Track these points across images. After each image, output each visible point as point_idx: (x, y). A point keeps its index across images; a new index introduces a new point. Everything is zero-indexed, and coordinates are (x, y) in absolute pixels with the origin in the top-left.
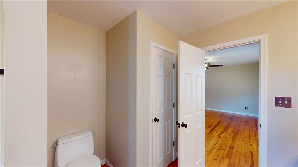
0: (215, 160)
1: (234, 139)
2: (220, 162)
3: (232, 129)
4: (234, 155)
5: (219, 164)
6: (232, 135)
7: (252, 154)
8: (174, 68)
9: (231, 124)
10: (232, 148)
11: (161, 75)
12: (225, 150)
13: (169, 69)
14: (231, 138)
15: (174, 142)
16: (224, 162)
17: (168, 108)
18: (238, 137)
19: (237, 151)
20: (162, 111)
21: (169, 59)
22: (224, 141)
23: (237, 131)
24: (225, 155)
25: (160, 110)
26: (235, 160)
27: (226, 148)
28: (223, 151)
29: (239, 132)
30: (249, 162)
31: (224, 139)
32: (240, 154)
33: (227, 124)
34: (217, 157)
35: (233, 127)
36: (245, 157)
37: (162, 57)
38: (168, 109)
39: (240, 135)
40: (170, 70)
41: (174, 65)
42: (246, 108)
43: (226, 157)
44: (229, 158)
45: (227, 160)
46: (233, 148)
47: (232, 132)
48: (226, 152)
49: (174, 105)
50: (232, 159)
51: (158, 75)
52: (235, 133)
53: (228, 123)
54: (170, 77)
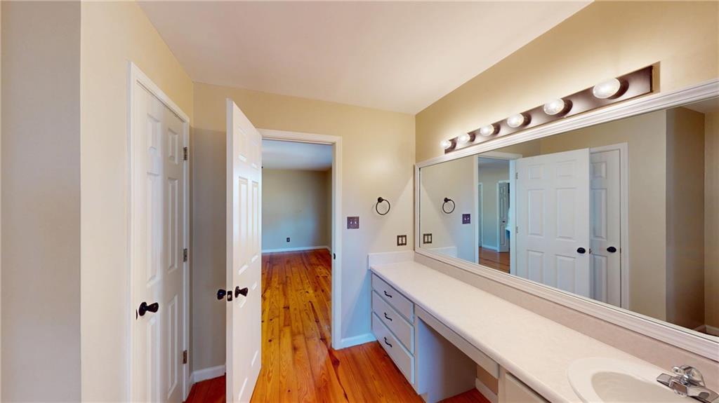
0: (270, 341)
1: (285, 294)
2: (280, 339)
3: (277, 278)
4: (293, 317)
5: (279, 343)
6: (281, 287)
7: (312, 304)
8: (185, 158)
9: (274, 272)
10: (287, 308)
11: (156, 175)
12: (279, 317)
13: (174, 160)
14: (282, 293)
15: (185, 354)
16: (284, 336)
17: (173, 265)
18: (289, 288)
19: (295, 309)
20: (159, 277)
21: (176, 134)
22: (273, 303)
23: (284, 279)
24: (282, 325)
25: (153, 277)
26: (297, 324)
27: (280, 312)
28: (277, 319)
29: (288, 279)
30: (312, 316)
31: (272, 300)
32: (300, 312)
33: (268, 273)
34: (272, 334)
35: (277, 275)
36: (307, 313)
37: (158, 121)
38: (172, 270)
39: (291, 283)
40: (176, 162)
41: (185, 150)
42: (288, 240)
43: (285, 326)
44: (289, 325)
45: (287, 330)
46: (289, 308)
47: (279, 284)
48: (282, 318)
49: (185, 256)
50: (293, 325)
51: (148, 173)
52: (284, 284)
53: (269, 270)
54: (177, 181)
